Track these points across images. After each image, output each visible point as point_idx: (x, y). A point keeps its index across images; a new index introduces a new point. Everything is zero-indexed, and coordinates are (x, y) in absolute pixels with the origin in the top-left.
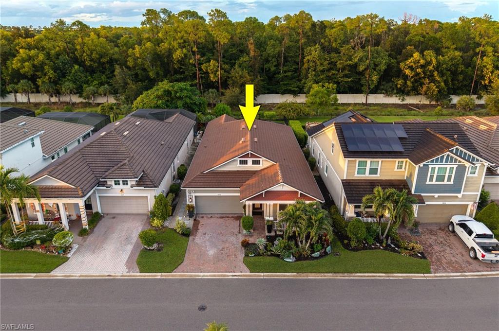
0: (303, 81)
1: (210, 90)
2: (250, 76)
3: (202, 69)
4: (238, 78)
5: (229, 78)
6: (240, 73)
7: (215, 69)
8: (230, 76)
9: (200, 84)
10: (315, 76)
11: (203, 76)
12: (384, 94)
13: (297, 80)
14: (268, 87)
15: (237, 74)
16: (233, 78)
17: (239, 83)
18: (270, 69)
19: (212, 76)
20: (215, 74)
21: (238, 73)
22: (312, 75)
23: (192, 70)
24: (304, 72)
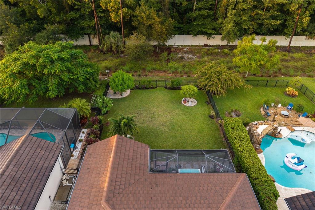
0: (220, 21)
1: (112, 33)
2: (159, 17)
3: (100, 7)
4: (145, 19)
5: (134, 16)
6: (147, 12)
7: (116, 7)
8: (135, 14)
9: (98, 25)
10: (235, 15)
11: (102, 15)
12: (306, 35)
13: (213, 19)
14: (179, 26)
15: (143, 14)
16: (139, 18)
17: (146, 25)
18: (181, 4)
19: (113, 15)
20: (117, 12)
21: (145, 13)
22: (231, 14)
23: (89, 8)
24: (222, 9)
